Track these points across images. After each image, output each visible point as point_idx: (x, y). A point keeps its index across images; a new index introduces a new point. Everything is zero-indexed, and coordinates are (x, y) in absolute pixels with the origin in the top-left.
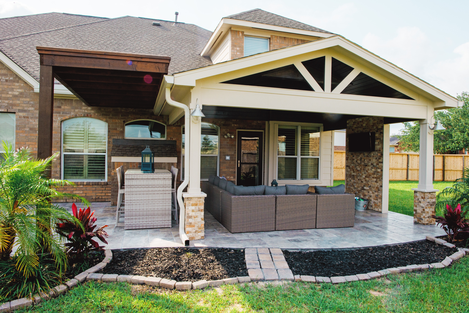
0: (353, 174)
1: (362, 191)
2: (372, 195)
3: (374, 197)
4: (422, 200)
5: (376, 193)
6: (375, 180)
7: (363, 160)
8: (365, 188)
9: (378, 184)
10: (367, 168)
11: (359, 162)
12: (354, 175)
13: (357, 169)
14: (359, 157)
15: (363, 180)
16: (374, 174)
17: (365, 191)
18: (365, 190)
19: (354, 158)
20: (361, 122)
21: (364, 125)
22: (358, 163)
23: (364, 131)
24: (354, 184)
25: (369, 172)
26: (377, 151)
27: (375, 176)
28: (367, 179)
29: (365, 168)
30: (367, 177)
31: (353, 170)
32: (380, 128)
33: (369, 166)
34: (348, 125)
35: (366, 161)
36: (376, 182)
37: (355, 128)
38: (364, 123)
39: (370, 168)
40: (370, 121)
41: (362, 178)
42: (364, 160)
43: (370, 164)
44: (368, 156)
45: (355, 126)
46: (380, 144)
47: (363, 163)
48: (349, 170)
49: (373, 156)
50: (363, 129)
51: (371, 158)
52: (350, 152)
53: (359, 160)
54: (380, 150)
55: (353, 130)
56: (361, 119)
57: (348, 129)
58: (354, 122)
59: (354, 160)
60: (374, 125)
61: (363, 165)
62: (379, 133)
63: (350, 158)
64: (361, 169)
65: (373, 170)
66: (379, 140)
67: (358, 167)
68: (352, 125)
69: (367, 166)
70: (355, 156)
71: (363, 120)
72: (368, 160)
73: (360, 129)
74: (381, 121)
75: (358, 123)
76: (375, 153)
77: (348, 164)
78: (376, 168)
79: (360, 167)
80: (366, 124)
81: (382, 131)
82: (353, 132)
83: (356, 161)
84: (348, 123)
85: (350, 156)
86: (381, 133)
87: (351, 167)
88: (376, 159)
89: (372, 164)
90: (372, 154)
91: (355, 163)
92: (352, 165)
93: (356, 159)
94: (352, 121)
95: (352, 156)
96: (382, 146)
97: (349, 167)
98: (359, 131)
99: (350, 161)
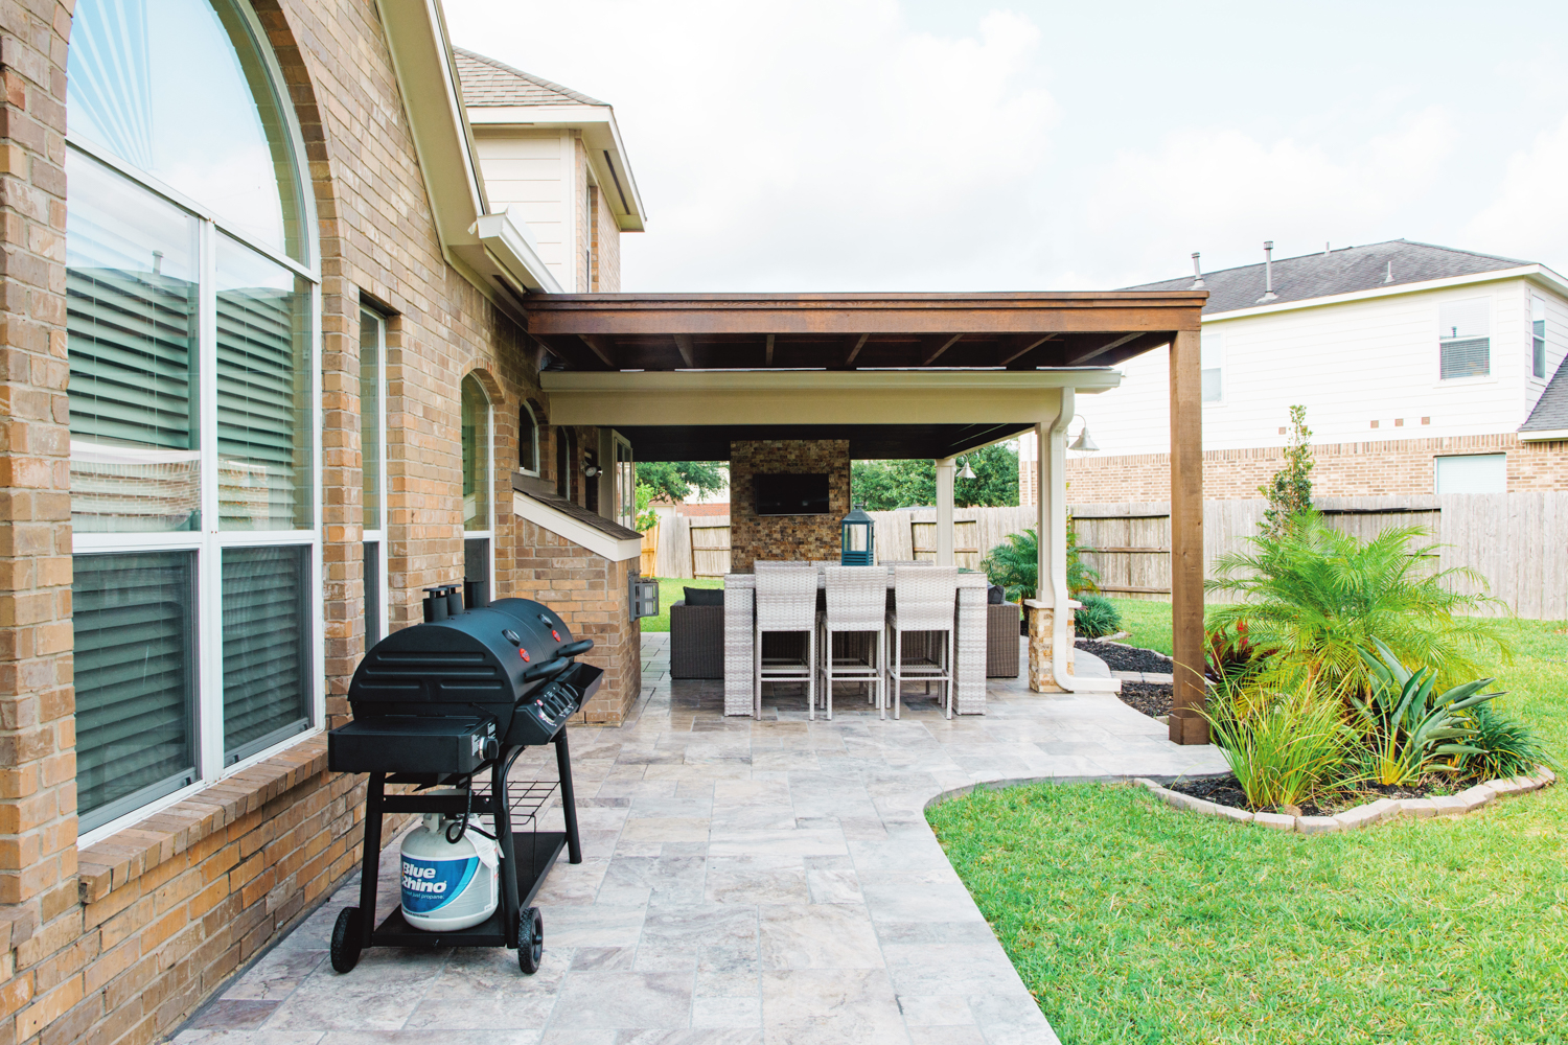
7: (790, 531)
11: (778, 536)
13: (770, 551)
14: (778, 526)
19: (760, 528)
20: (779, 449)
21: (793, 457)
22: (776, 539)
23: (792, 470)
26: (833, 512)
29: (798, 547)
31: (759, 555)
32: (837, 467)
33: (811, 543)
34: (733, 453)
35: (799, 535)
37: (761, 461)
38: (791, 453)
39: (812, 547)
40: (809, 449)
42: (793, 531)
43: (811, 539)
44: (805, 523)
45: (762, 457)
46: (841, 499)
47: (790, 539)
48: (743, 556)
49: (822, 523)
50: (788, 465)
51: (815, 527)
52: (745, 516)
53: (775, 531)
54: (841, 511)
55: (752, 465)
56: (779, 444)
57: (739, 462)
58: (755, 449)
59: (759, 532)
60: (821, 459)
61: (789, 543)
62: (837, 475)
63: (744, 528)
64: (783, 551)
65: (822, 550)
66: (836, 491)
67: (774, 547)
68: (750, 455)
69: (803, 543)
70: (763, 524)
71: (789, 445)
72: (805, 531)
73: (777, 465)
74: (841, 453)
75: (771, 452)
76: (831, 516)
77: (738, 544)
78: (832, 547)
79: (782, 548)
80: (797, 456)
81: (845, 472)
82: (754, 470)
83: (767, 535)
84: (737, 449)
85: (745, 524)
86: (841, 476)
87: (750, 548)
88: (830, 528)
89: (817, 539)
90: (818, 518)
91: (764, 538)
92: (753, 543)
93: (767, 531)
94: (751, 445)
95: (752, 524)
96: (846, 502)
97: (743, 549)
98: (776, 469)
99: (745, 536)
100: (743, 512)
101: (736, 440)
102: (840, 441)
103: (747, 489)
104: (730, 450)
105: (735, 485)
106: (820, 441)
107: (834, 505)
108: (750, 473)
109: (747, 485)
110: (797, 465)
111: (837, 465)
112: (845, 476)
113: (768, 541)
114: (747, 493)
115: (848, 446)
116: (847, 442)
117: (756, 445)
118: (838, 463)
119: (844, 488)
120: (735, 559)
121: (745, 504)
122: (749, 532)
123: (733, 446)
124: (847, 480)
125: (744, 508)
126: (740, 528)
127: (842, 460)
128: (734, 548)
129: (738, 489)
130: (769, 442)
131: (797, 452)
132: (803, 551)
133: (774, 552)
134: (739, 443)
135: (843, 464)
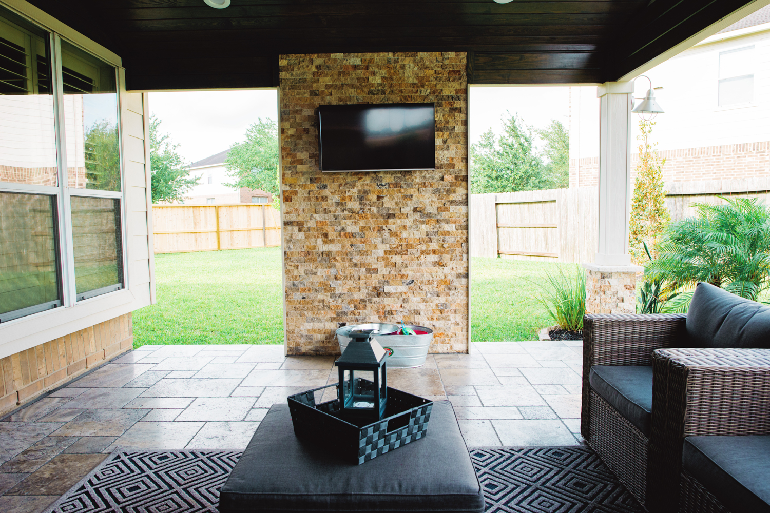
0: (322, 247)
1: (376, 299)
2: (422, 307)
3: (430, 314)
4: (628, 292)
5: (442, 300)
6: (434, 258)
7: (374, 198)
8: (387, 289)
9: (447, 270)
10: (394, 224)
11: (355, 205)
12: (328, 254)
13: (343, 229)
14: (355, 190)
15: (380, 265)
16: (431, 240)
17: (387, 301)
18: (388, 294)
19: (326, 192)
20: (355, 67)
21: (377, 79)
22: (351, 211)
24: (333, 283)
25: (404, 235)
26: (441, 167)
27: (434, 246)
28: (397, 259)
29: (387, 222)
30: (397, 253)
31: (326, 235)
32: (448, 97)
34: (283, 75)
35: (388, 203)
36: (440, 264)
37: (327, 87)
38: (374, 74)
39: (408, 222)
40: (403, 67)
41: (370, 259)
42: (379, 198)
43: (407, 210)
44: (396, 185)
45: (328, 80)
46: (453, 147)
47: (374, 209)
48: (301, 236)
49: (424, 185)
50: (371, 92)
51: (412, 191)
52: (303, 174)
53: (350, 198)
54: (453, 166)
55: (314, 94)
56: (355, 59)
57: (292, 88)
58: (318, 67)
59: (325, 198)
60: (422, 82)
61: (373, 216)
62: (447, 109)
63: (302, 193)
64: (363, 229)
65: (424, 228)
66: (446, 134)
67: (349, 222)
68: (309, 77)
69: (394, 216)
70: (332, 187)
71: (371, 61)
72: (397, 197)
73: (352, 92)
74: (454, 73)
75: (343, 73)
76: (437, 174)
77: (293, 217)
78: (438, 221)
79: (362, 223)
80: (383, 78)
81: (459, 104)
82: (317, 101)
83: (338, 204)
84: (289, 69)
85: (303, 186)
86: (453, 110)
87: (312, 224)
88: (437, 191)
89: (415, 210)
90: (419, 175)
91: (332, 209)
92: (317, 216)
93: (337, 198)
94: (311, 61)
95: (314, 187)
96: (461, 152)
97: (300, 226)
98: (350, 98)
99: (304, 205)
100: (300, 168)
101: (287, 52)
102: (452, 54)
103: (306, 131)
104: (278, 69)
105: (287, 125)
106: (421, 55)
107: (441, 156)
108: (310, 106)
109: (307, 125)
110: (384, 92)
111: (447, 92)
112: (459, 110)
113: (339, 213)
114: (305, 137)
115: (464, 62)
116: (463, 55)
117: (318, 60)
118: (449, 90)
119: (459, 129)
120: (289, 241)
121: (303, 156)
122: (309, 199)
123: (283, 62)
124: (463, 116)
125: (301, 162)
126: (296, 193)
127: (456, 85)
128: (286, 224)
129: (291, 132)
130: (340, 56)
131: (384, 72)
132: (394, 228)
133: (349, 230)
134: (293, 58)
135: (457, 91)
